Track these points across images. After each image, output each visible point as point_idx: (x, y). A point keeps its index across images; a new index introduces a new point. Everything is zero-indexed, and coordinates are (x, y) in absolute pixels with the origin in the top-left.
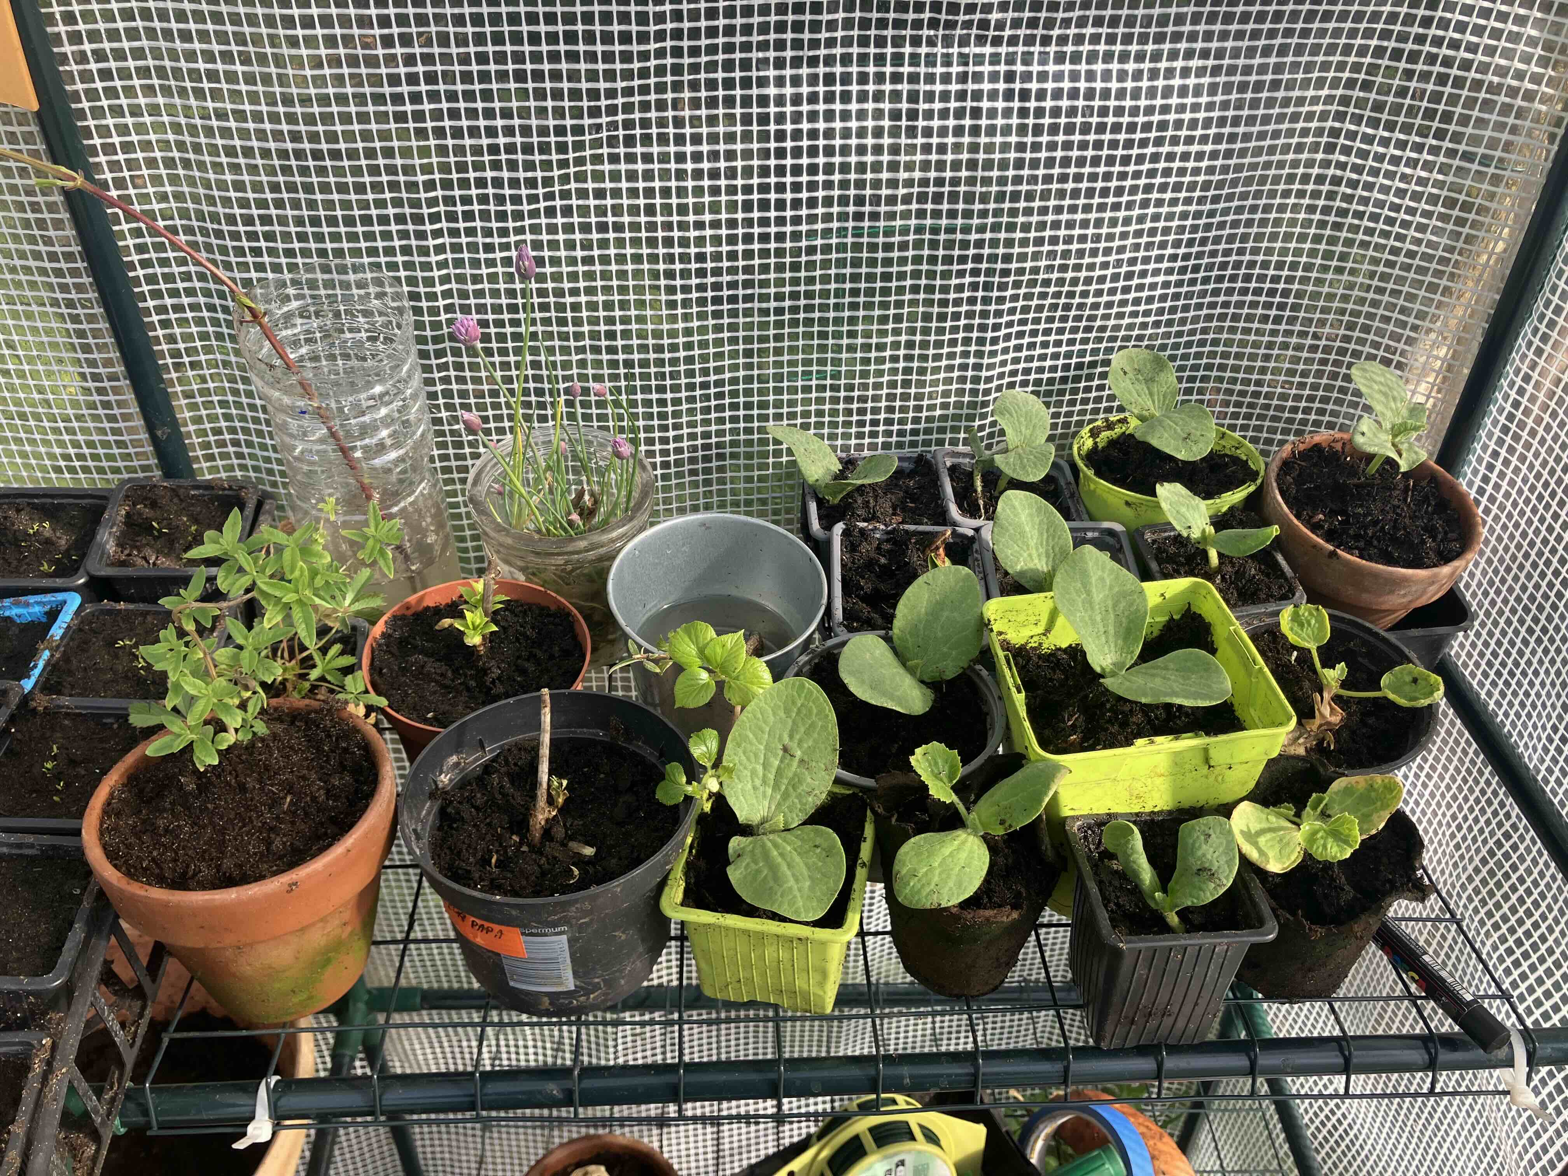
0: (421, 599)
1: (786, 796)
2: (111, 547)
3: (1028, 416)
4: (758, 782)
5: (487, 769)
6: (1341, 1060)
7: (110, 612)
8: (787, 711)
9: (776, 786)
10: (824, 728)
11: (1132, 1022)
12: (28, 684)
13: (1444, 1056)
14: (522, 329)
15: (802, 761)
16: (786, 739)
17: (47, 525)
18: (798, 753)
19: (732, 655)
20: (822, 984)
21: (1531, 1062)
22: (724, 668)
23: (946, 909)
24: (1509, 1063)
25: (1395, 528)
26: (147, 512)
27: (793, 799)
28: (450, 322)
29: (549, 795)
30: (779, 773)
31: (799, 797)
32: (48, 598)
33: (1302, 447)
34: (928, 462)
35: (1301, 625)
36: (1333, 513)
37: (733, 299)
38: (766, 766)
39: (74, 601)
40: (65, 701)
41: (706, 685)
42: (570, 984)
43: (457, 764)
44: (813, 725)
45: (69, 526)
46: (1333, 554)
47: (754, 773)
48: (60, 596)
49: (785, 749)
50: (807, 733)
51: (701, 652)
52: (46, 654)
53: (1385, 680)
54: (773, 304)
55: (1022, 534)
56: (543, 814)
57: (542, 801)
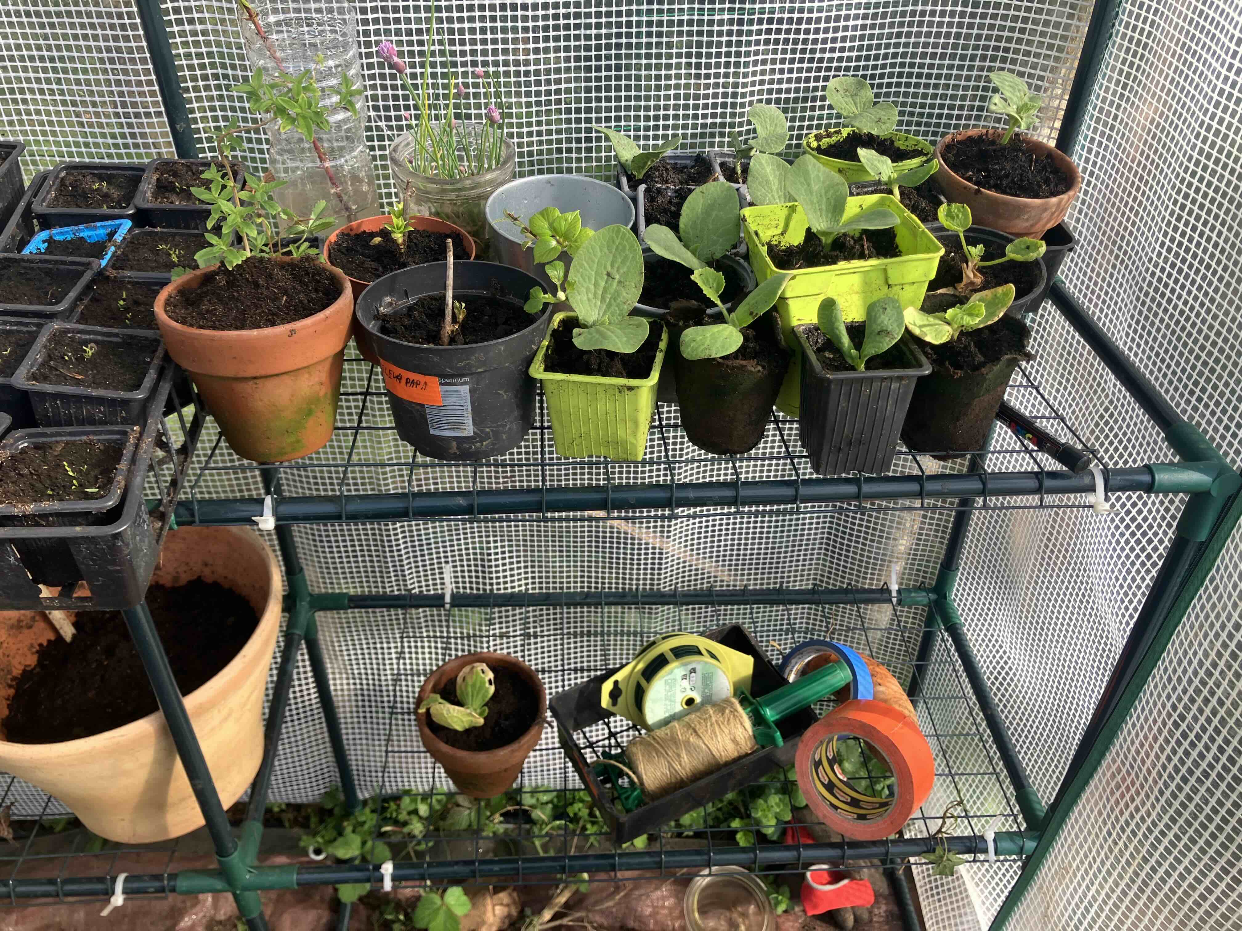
0: (360, 225)
1: (609, 305)
2: (149, 195)
3: (771, 118)
4: (591, 296)
5: (410, 308)
6: (981, 486)
7: (150, 234)
8: (609, 248)
9: (603, 299)
10: (634, 258)
11: (839, 450)
12: (104, 263)
13: (1048, 483)
14: (425, 48)
15: (620, 282)
16: (609, 268)
17: (104, 184)
18: (617, 277)
19: (572, 225)
20: (635, 433)
21: (1107, 489)
22: (566, 236)
23: (714, 359)
24: (1092, 489)
25: (1021, 180)
26: (171, 179)
27: (614, 307)
28: (377, 43)
29: (454, 314)
30: (605, 290)
31: (618, 306)
32: (109, 223)
33: (959, 138)
34: (703, 159)
35: (953, 218)
36: (979, 171)
37: (567, 27)
38: (596, 285)
39: (128, 224)
40: (128, 273)
41: (555, 249)
42: (469, 430)
43: (390, 304)
44: (626, 257)
45: (119, 187)
46: (978, 191)
47: (588, 290)
48: (117, 222)
49: (609, 275)
50: (623, 262)
51: (552, 227)
52: (113, 249)
53: (1008, 248)
54: (594, 32)
55: (768, 181)
56: (449, 327)
57: (448, 318)
